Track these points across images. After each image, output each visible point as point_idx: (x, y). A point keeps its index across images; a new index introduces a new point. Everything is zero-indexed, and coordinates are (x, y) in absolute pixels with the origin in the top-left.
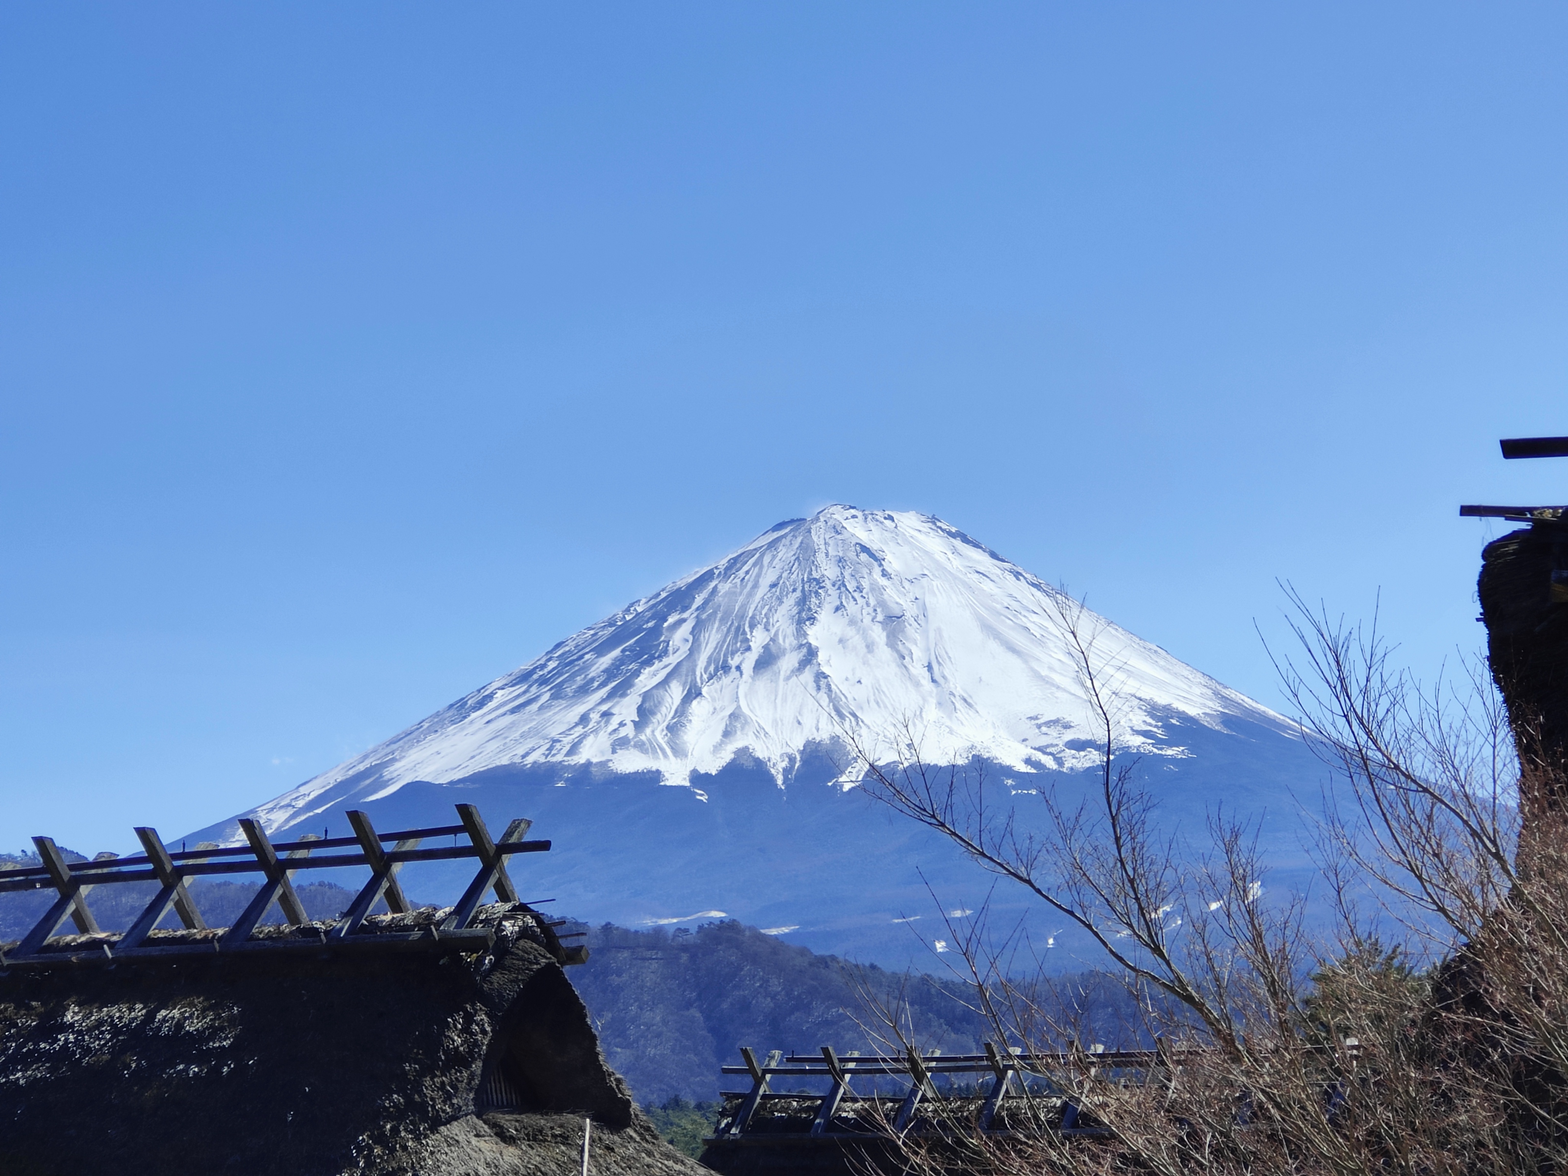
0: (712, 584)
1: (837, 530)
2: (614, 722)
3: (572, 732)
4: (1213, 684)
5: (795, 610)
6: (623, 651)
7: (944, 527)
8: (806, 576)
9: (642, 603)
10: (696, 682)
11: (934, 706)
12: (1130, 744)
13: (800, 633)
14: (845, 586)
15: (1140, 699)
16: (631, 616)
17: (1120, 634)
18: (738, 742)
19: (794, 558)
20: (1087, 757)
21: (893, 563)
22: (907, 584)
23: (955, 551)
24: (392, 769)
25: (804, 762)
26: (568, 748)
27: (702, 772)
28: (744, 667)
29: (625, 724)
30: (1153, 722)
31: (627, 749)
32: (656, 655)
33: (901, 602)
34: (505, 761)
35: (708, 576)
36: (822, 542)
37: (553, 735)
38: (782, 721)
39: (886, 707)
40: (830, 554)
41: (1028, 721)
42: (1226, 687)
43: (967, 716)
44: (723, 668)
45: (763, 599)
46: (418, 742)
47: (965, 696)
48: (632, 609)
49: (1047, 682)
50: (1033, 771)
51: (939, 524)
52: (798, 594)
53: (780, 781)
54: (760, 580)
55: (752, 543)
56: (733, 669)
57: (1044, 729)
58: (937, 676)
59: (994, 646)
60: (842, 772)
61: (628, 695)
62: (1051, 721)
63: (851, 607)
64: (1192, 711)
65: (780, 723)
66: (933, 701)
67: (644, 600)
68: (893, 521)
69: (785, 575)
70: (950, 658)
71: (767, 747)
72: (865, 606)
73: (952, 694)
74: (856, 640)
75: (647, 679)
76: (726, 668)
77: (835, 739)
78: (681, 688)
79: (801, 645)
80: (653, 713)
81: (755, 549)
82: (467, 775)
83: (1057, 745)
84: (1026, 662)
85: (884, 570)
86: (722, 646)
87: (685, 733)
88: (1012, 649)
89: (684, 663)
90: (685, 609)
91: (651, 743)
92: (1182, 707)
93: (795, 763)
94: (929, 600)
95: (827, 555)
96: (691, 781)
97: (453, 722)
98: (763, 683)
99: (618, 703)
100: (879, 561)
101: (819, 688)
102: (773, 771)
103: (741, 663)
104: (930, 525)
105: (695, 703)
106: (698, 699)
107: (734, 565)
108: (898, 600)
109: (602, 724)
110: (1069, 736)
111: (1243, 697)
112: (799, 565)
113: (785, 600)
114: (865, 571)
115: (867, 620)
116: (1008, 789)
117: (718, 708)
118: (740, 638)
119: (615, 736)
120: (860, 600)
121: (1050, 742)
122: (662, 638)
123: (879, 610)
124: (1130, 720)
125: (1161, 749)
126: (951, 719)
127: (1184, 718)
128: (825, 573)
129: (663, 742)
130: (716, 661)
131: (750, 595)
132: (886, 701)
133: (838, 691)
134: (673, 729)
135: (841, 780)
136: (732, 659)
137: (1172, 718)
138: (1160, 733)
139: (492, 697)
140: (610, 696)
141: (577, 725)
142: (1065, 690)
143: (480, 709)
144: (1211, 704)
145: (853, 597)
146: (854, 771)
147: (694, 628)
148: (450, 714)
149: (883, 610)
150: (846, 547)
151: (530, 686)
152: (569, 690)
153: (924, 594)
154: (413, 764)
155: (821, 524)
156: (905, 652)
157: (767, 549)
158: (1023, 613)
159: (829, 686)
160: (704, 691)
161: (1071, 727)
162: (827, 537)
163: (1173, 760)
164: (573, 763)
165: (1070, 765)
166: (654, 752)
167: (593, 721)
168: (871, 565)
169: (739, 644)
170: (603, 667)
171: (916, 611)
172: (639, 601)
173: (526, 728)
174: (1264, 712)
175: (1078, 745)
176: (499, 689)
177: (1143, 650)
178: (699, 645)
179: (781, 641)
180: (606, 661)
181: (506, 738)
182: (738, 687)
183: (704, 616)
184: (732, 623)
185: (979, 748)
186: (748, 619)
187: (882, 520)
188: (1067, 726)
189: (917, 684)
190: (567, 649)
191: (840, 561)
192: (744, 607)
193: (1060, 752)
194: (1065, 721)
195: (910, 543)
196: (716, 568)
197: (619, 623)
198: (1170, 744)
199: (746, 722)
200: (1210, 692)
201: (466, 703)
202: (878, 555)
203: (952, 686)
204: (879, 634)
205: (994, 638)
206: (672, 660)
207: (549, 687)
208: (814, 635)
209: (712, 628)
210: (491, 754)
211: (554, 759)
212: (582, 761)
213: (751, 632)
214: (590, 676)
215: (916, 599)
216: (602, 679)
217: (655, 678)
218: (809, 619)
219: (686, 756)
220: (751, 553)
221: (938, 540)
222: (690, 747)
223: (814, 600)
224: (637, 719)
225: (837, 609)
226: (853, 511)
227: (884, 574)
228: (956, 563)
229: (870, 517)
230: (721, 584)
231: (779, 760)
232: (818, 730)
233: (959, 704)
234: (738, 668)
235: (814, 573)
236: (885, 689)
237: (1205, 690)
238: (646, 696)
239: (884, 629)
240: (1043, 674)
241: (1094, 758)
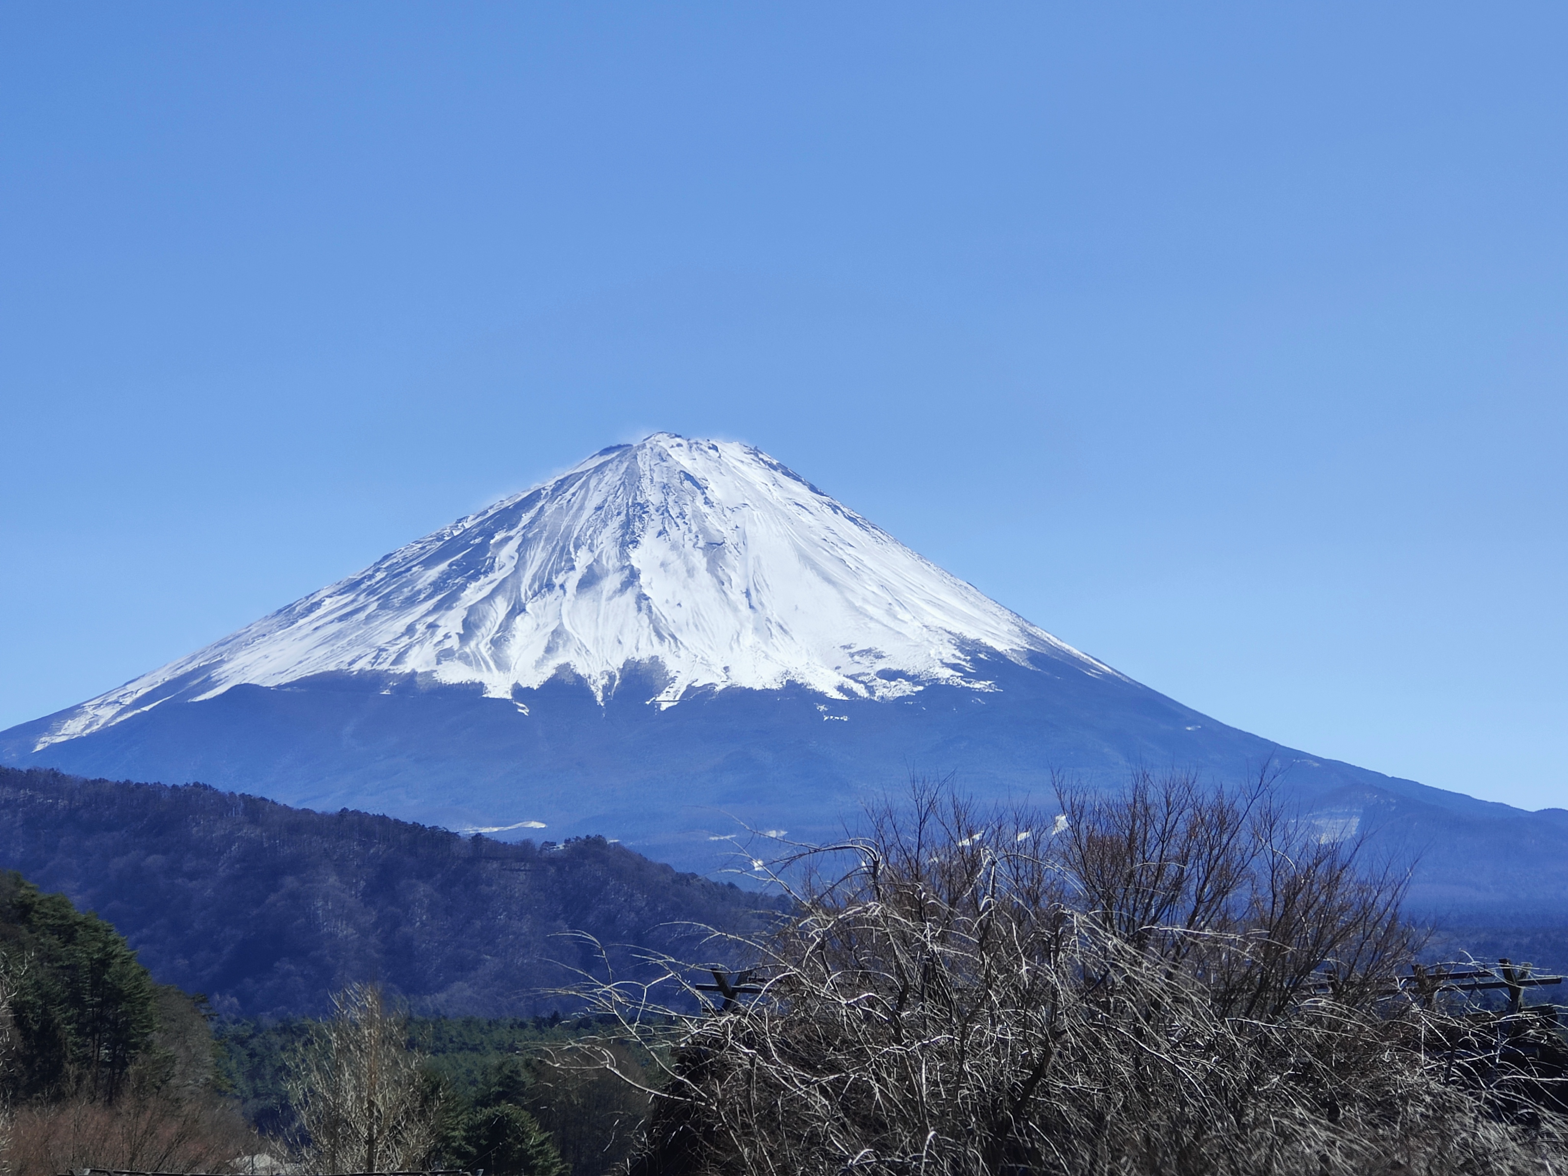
0: (539, 505)
1: (662, 457)
2: (440, 634)
3: (398, 642)
4: (1021, 622)
5: (619, 533)
6: (450, 565)
7: (766, 459)
8: (630, 500)
9: (470, 519)
10: (520, 598)
11: (750, 632)
12: (940, 676)
13: (623, 555)
14: (668, 512)
15: (949, 633)
16: (458, 533)
17: (932, 569)
18: (560, 658)
19: (619, 482)
20: (898, 687)
21: (716, 492)
22: (728, 513)
23: (776, 483)
24: (220, 670)
25: (624, 680)
26: (393, 657)
27: (524, 686)
28: (567, 586)
29: (450, 637)
30: (962, 656)
31: (452, 660)
32: (482, 571)
33: (722, 529)
34: (332, 667)
35: (535, 496)
36: (648, 468)
37: (379, 644)
38: (603, 639)
39: (704, 630)
40: (655, 480)
41: (841, 650)
42: (1032, 625)
43: (782, 642)
44: (547, 586)
45: (588, 520)
46: (246, 645)
47: (781, 622)
48: (460, 525)
49: (861, 613)
50: (845, 698)
51: (761, 456)
52: (623, 517)
53: (599, 699)
54: (586, 503)
55: (578, 466)
56: (557, 587)
57: (857, 658)
58: (754, 602)
59: (810, 575)
60: (660, 692)
61: (453, 608)
62: (864, 651)
63: (674, 533)
64: (1000, 647)
65: (601, 642)
66: (750, 626)
67: (471, 517)
68: (717, 451)
69: (610, 498)
70: (767, 585)
71: (588, 665)
72: (687, 532)
73: (768, 620)
74: (677, 564)
75: (473, 593)
76: (550, 586)
77: (654, 659)
78: (506, 604)
79: (624, 567)
80: (478, 627)
81: (582, 472)
82: (294, 679)
83: (869, 674)
84: (841, 593)
85: (706, 498)
86: (547, 565)
87: (509, 648)
88: (828, 579)
89: (510, 579)
90: (511, 527)
91: (475, 656)
92: (990, 642)
93: (615, 681)
94: (749, 529)
95: (652, 481)
96: (513, 694)
97: (281, 627)
98: (586, 603)
99: (443, 615)
100: (703, 489)
101: (640, 609)
102: (593, 688)
103: (565, 582)
104: (752, 456)
105: (518, 618)
106: (522, 615)
107: (561, 486)
108: (719, 528)
109: (428, 634)
110: (881, 665)
111: (1048, 635)
112: (624, 489)
113: (609, 523)
114: (688, 498)
115: (689, 545)
116: (820, 715)
117: (541, 624)
118: (565, 557)
119: (440, 648)
120: (682, 526)
121: (861, 671)
122: (489, 555)
123: (700, 537)
124: (940, 653)
125: (970, 682)
126: (766, 644)
127: (992, 653)
128: (650, 498)
129: (486, 655)
130: (541, 579)
131: (577, 516)
132: (705, 625)
133: (658, 613)
134: (497, 643)
135: (658, 699)
136: (556, 578)
137: (980, 652)
138: (968, 667)
139: (320, 605)
140: (437, 608)
141: (403, 635)
142: (877, 621)
143: (307, 616)
144: (1018, 641)
145: (675, 523)
146: (672, 690)
147: (520, 546)
148: (278, 619)
149: (704, 537)
150: (670, 475)
151: (358, 595)
152: (396, 601)
153: (745, 523)
154: (241, 667)
155: (647, 450)
156: (724, 578)
157: (594, 473)
158: (840, 545)
159: (650, 608)
160: (528, 607)
161: (882, 657)
162: (652, 463)
163: (980, 693)
164: (398, 672)
165: (881, 694)
166: (478, 664)
167: (419, 632)
168: (694, 492)
169: (563, 564)
170: (430, 580)
171: (736, 539)
172: (467, 517)
173: (353, 636)
174: (1068, 650)
175: (890, 675)
176: (327, 597)
177: (953, 586)
178: (525, 563)
179: (604, 562)
180: (434, 573)
181: (333, 645)
182: (561, 605)
183: (530, 535)
184: (558, 542)
185: (793, 673)
186: (573, 539)
187: (707, 449)
188: (879, 656)
189: (735, 610)
190: (395, 561)
191: (664, 488)
192: (569, 528)
193: (871, 681)
194: (878, 651)
195: (732, 472)
196: (544, 489)
197: (447, 538)
198: (978, 677)
199: (568, 640)
200: (1017, 629)
201: (294, 609)
202: (702, 483)
203: (769, 612)
204: (699, 560)
205: (811, 569)
206: (498, 576)
207: (376, 598)
208: (637, 557)
209: (538, 547)
210: (318, 660)
211: (380, 668)
212: (408, 671)
213: (576, 553)
214: (416, 589)
215: (737, 527)
216: (429, 591)
217: (480, 593)
218: (632, 542)
219: (509, 670)
220: (579, 476)
221: (759, 471)
222: (513, 662)
223: (637, 524)
224: (462, 632)
225: (660, 534)
226: (678, 440)
227: (707, 502)
228: (777, 493)
229: (695, 446)
230: (548, 504)
231: (600, 677)
232: (637, 650)
233: (775, 630)
234: (562, 586)
235: (638, 497)
236: (704, 613)
237: (1012, 627)
238: (472, 610)
239: (704, 555)
240: (857, 604)
241: (904, 688)
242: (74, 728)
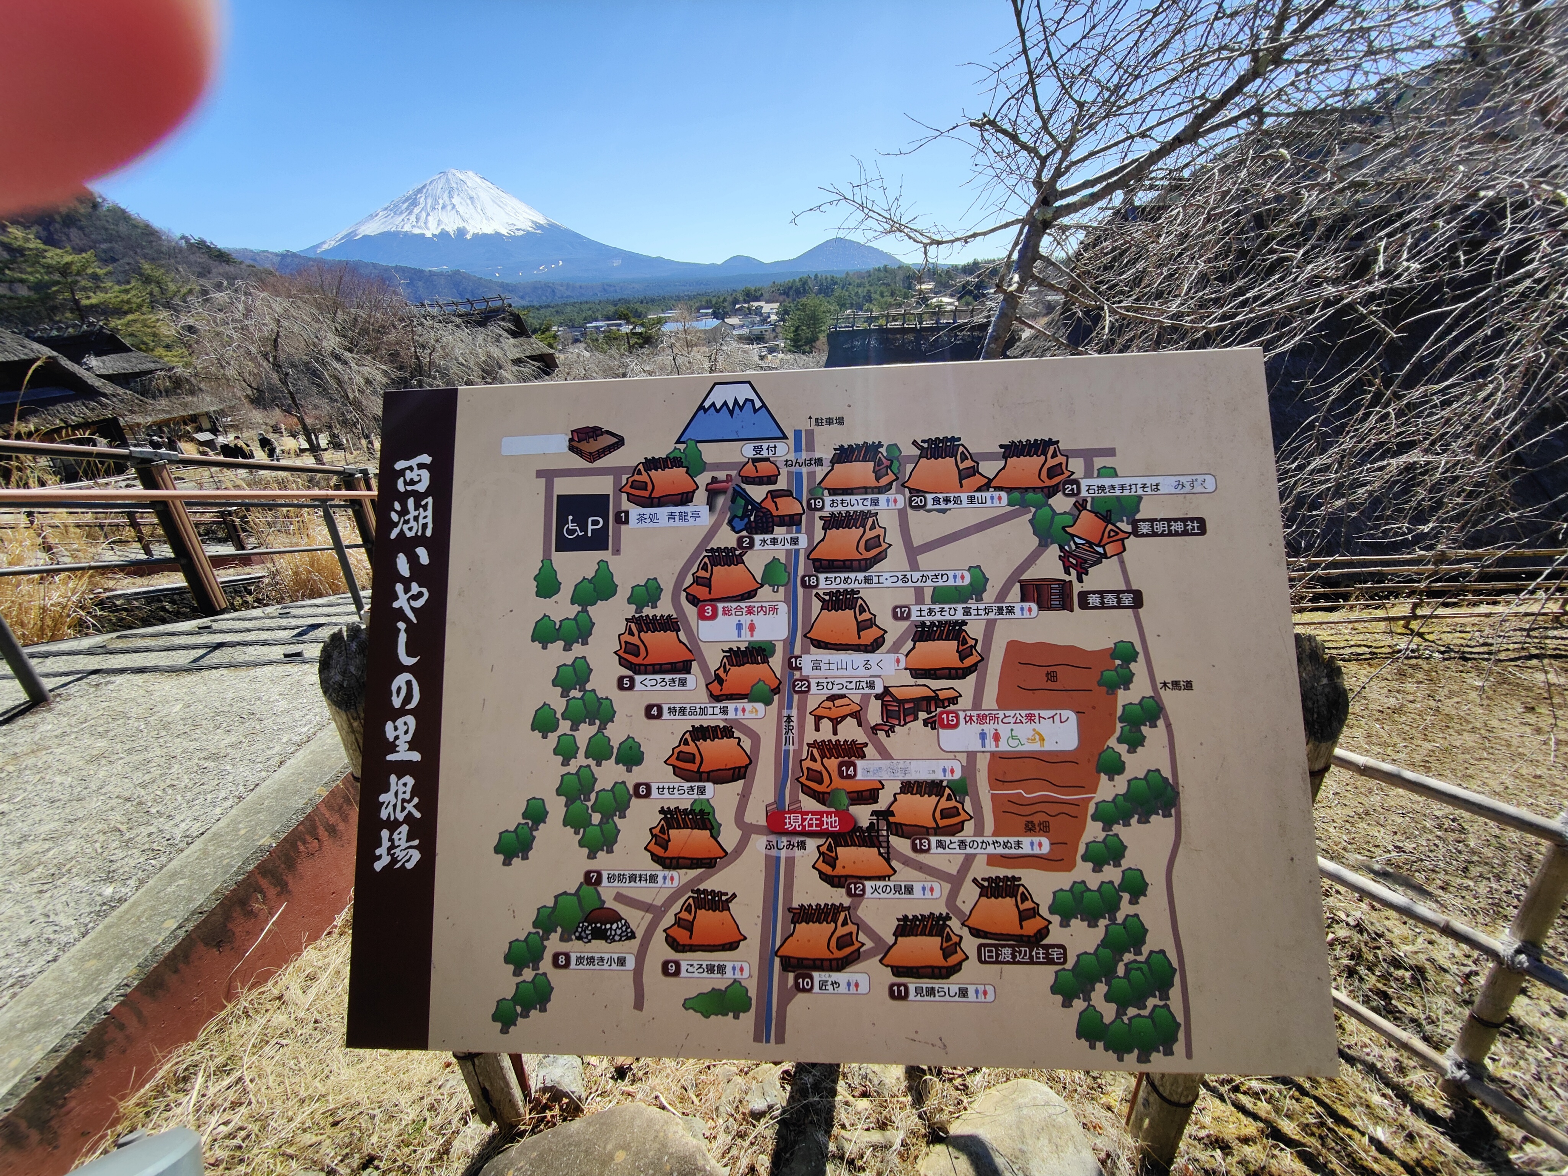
0: (428, 187)
1: (456, 175)
2: (410, 221)
3: (400, 223)
4: (545, 216)
5: (449, 195)
6: (411, 202)
10: (428, 211)
11: (485, 220)
12: (529, 230)
13: (451, 200)
14: (459, 189)
15: (530, 219)
16: (410, 195)
18: (441, 227)
21: (469, 184)
22: (472, 189)
23: (484, 183)
24: (358, 232)
25: (458, 232)
26: (400, 227)
27: (434, 234)
28: (439, 209)
29: (413, 222)
30: (533, 225)
31: (414, 227)
32: (418, 204)
33: (472, 193)
34: (384, 230)
35: (427, 184)
37: (395, 224)
38: (450, 222)
39: (474, 220)
41: (505, 223)
42: (547, 217)
43: (493, 222)
44: (434, 208)
45: (440, 191)
46: (364, 225)
47: (491, 217)
48: (410, 193)
49: (509, 215)
50: (509, 236)
52: (449, 190)
54: (439, 186)
55: (436, 177)
56: (436, 209)
57: (510, 225)
58: (483, 212)
59: (496, 206)
60: (467, 235)
61: (412, 214)
62: (510, 223)
63: (461, 195)
64: (542, 222)
66: (484, 218)
67: (412, 191)
69: (445, 186)
70: (486, 208)
71: (448, 228)
72: (465, 194)
73: (488, 216)
74: (463, 202)
75: (416, 210)
77: (463, 227)
78: (425, 213)
79: (451, 203)
80: (419, 219)
81: (436, 179)
82: (376, 233)
84: (504, 209)
85: (467, 185)
86: (433, 203)
87: (428, 224)
88: (500, 207)
89: (426, 206)
90: (423, 193)
91: (420, 226)
92: (539, 221)
93: (455, 232)
94: (479, 193)
95: (454, 181)
96: (431, 236)
97: (371, 221)
98: (444, 213)
99: (411, 216)
101: (457, 214)
102: (450, 234)
103: (438, 207)
104: (478, 174)
106: (429, 216)
107: (433, 182)
109: (407, 221)
110: (515, 227)
112: (447, 183)
113: (446, 192)
114: (463, 186)
115: (465, 198)
116: (504, 240)
117: (435, 218)
119: (411, 224)
120: (463, 193)
121: (512, 229)
122: (419, 200)
123: (467, 195)
124: (528, 224)
125: (538, 231)
126: (489, 222)
128: (454, 186)
129: (423, 226)
130: (432, 207)
132: (474, 218)
133: (462, 215)
134: (425, 223)
136: (436, 206)
137: (537, 224)
138: (535, 228)
139: (379, 215)
140: (408, 215)
141: (402, 221)
142: (513, 216)
143: (376, 217)
144: (545, 221)
145: (461, 192)
146: (470, 234)
147: (426, 198)
148: (370, 219)
150: (458, 180)
151: (389, 211)
152: (399, 212)
153: (477, 192)
154: (363, 231)
155: (452, 174)
156: (476, 206)
157: (439, 179)
158: (501, 198)
159: (459, 214)
160: (430, 214)
161: (516, 225)
162: (454, 177)
163: (541, 234)
164: (401, 231)
165: (516, 234)
166: (421, 229)
167: (405, 220)
168: (464, 184)
169: (436, 202)
170: (406, 206)
171: (477, 197)
173: (388, 222)
174: (556, 223)
175: (518, 230)
176: (380, 212)
177: (528, 207)
178: (428, 202)
179: (446, 202)
180: (408, 205)
181: (384, 225)
182: (438, 213)
183: (428, 195)
184: (434, 197)
185: (496, 229)
186: (437, 197)
187: (464, 173)
188: (514, 225)
189: (479, 214)
190: (398, 202)
191: (456, 183)
192: (435, 194)
193: (514, 231)
195: (472, 179)
196: (429, 183)
197: (407, 196)
199: (443, 222)
200: (544, 218)
201: (373, 216)
203: (487, 214)
204: (469, 202)
205: (496, 204)
206: (422, 205)
207: (394, 211)
208: (454, 201)
210: (380, 229)
211: (396, 230)
212: (404, 230)
213: (439, 200)
214: (403, 209)
216: (406, 210)
217: (419, 210)
218: (452, 197)
219: (429, 230)
221: (477, 178)
222: (430, 228)
223: (452, 192)
224: (415, 220)
225: (458, 195)
226: (458, 171)
229: (462, 173)
230: (430, 187)
231: (451, 232)
232: (459, 224)
233: (490, 219)
235: (451, 185)
236: (473, 216)
238: (417, 214)
239: (470, 200)
240: (507, 212)
241: (521, 233)
242: (325, 247)
